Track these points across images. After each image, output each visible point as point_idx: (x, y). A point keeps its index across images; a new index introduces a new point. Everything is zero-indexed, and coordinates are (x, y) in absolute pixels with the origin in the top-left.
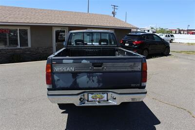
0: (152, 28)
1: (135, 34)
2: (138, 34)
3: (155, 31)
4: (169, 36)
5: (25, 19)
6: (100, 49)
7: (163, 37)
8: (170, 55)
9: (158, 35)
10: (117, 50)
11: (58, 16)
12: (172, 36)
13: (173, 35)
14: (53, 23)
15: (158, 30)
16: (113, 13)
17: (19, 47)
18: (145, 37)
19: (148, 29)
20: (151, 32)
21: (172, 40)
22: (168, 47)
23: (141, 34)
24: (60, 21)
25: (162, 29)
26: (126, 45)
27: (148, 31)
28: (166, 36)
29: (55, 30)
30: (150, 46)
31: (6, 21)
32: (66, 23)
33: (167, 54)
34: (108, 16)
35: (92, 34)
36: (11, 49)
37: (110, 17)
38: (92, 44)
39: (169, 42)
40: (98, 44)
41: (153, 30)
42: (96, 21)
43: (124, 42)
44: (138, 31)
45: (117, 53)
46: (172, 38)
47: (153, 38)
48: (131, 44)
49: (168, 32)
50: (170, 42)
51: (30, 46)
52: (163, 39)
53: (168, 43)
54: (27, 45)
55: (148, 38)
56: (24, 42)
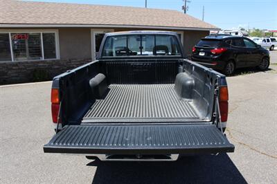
0: (242, 29)
1: (214, 38)
2: (219, 38)
3: (246, 33)
4: (268, 41)
5: (52, 18)
6: (155, 61)
7: (259, 42)
8: (270, 69)
9: (252, 38)
10: (182, 64)
11: (100, 14)
12: (273, 40)
13: (275, 39)
14: (91, 23)
15: (251, 32)
16: (184, 8)
17: (43, 59)
18: (229, 42)
19: (236, 31)
20: (240, 35)
21: (273, 46)
22: (267, 58)
23: (224, 37)
24: (101, 20)
25: (258, 30)
26: (201, 54)
27: (237, 33)
28: (264, 41)
29: (94, 34)
30: (238, 56)
31: (24, 22)
32: (111, 23)
33: (266, 69)
34: (175, 12)
35: (141, 38)
36: (32, 63)
37: (179, 13)
38: (141, 54)
39: (268, 49)
40: (152, 53)
41: (244, 32)
42: (155, 19)
43: (198, 50)
44: (221, 32)
45: (181, 67)
46: (273, 43)
47: (244, 44)
48: (208, 52)
49: (266, 34)
50: (271, 50)
51: (58, 57)
52: (260, 46)
53: (266, 52)
54: (54, 56)
55: (234, 44)
56: (50, 52)
